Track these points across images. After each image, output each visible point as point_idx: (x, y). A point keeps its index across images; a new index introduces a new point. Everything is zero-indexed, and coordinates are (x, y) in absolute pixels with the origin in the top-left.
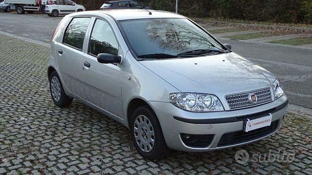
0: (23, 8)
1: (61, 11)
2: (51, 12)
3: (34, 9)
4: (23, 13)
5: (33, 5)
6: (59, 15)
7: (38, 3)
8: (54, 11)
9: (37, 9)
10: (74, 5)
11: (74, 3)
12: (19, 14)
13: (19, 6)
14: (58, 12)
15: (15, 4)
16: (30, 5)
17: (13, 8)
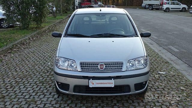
0: (152, 7)
1: (171, 8)
2: (165, 9)
3: (159, 7)
4: (152, 9)
5: (158, 5)
6: (170, 11)
7: (161, 4)
8: (167, 8)
9: (160, 7)
10: (180, 5)
11: (180, 4)
12: (150, 10)
13: (150, 6)
14: (169, 9)
15: (148, 5)
16: (156, 5)
17: (147, 6)
